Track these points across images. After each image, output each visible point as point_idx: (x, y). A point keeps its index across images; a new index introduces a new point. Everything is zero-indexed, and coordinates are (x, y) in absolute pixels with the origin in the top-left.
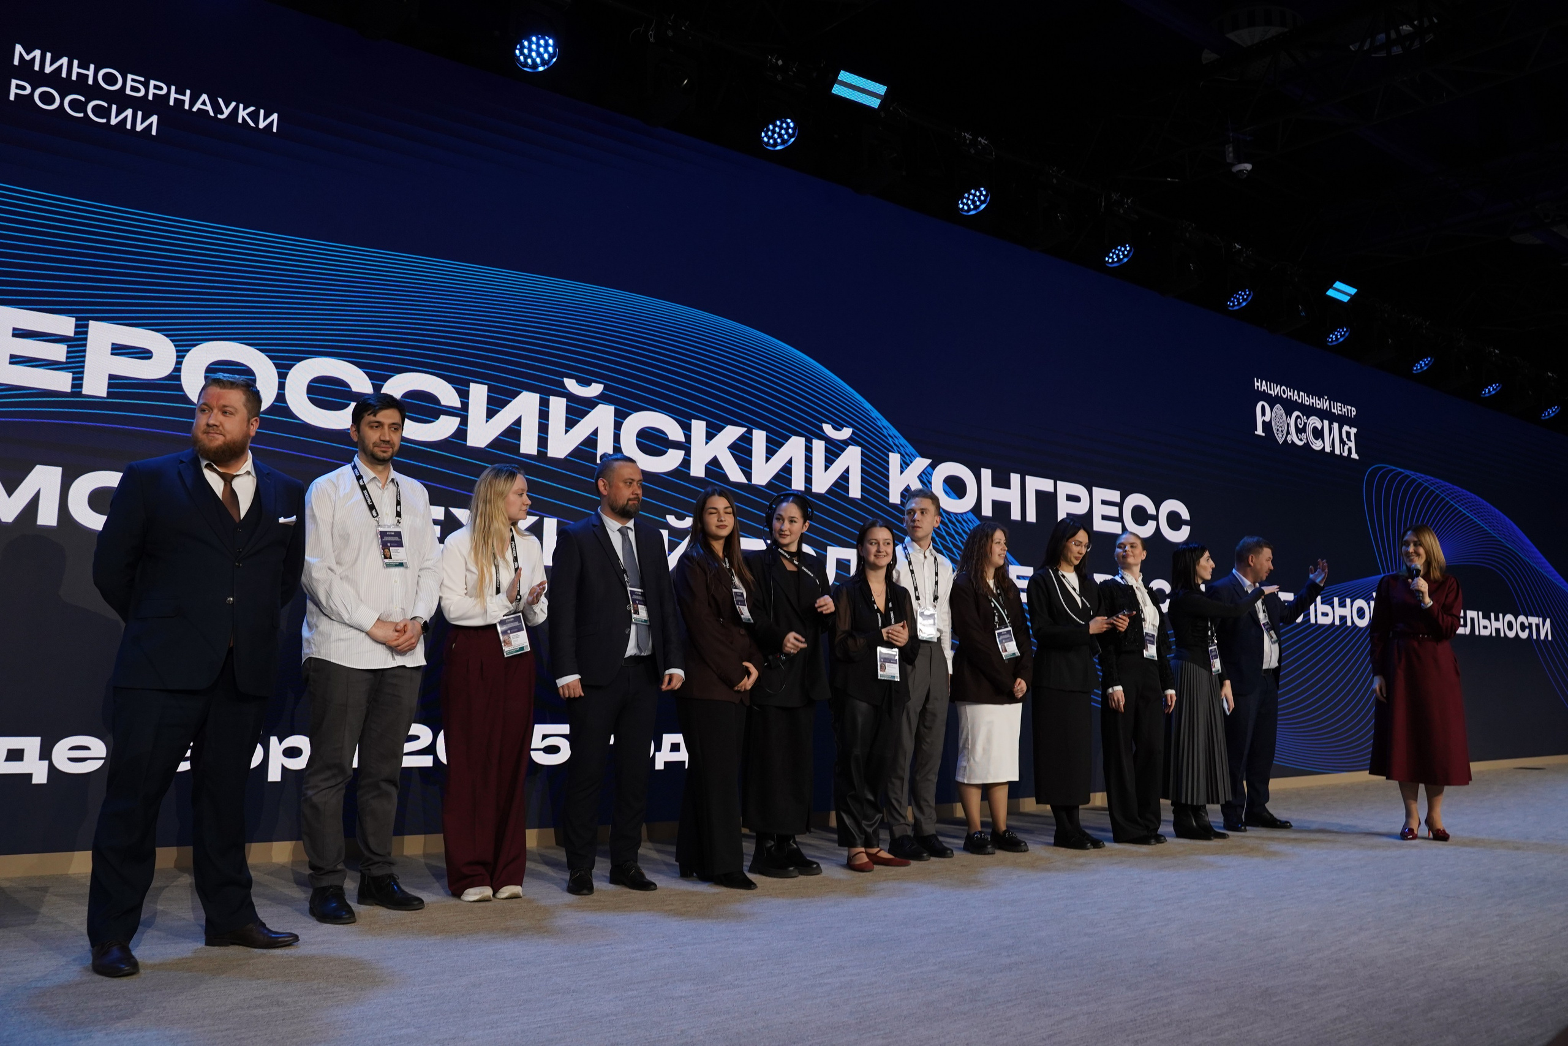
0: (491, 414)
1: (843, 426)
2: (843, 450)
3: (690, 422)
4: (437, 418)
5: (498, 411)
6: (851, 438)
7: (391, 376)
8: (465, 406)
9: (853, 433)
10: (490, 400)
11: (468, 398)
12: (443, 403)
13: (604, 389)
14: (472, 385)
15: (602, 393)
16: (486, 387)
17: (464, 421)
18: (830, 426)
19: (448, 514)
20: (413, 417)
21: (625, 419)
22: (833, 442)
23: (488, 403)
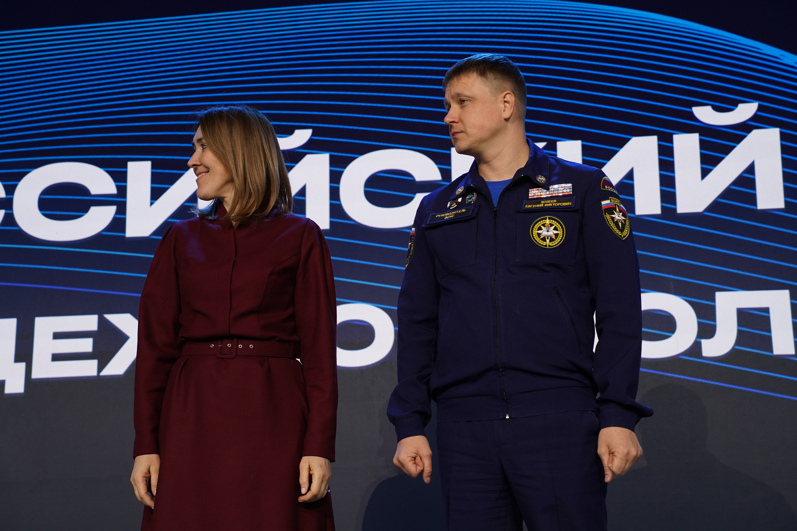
0: (156, 194)
1: (735, 104)
2: (739, 139)
3: (448, 152)
4: (86, 210)
5: (166, 190)
6: (755, 118)
7: (26, 173)
8: (122, 191)
9: (760, 108)
10: (155, 178)
11: (125, 180)
12: (93, 191)
13: (313, 135)
14: (130, 165)
15: (310, 140)
16: (149, 163)
17: (122, 209)
18: (709, 108)
19: (103, 324)
20: (56, 215)
21: (345, 167)
22: (718, 130)
23: (153, 181)
